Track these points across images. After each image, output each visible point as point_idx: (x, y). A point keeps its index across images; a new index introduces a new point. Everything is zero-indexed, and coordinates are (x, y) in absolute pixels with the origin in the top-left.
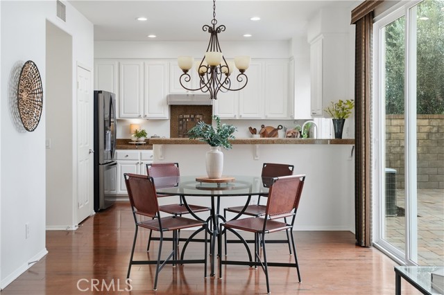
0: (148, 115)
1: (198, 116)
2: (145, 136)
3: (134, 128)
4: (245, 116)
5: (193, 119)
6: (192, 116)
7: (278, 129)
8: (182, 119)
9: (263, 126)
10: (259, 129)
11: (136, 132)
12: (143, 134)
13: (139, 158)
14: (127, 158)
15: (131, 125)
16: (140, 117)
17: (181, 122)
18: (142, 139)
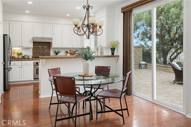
0: (24, 46)
1: (44, 47)
2: (22, 55)
3: (16, 52)
4: (65, 46)
5: (42, 48)
6: (42, 46)
7: (76, 51)
8: (38, 48)
9: (70, 51)
10: (69, 51)
11: (18, 53)
12: (21, 54)
13: (21, 65)
14: (15, 65)
15: (15, 50)
16: (20, 47)
17: (37, 49)
18: (21, 56)
